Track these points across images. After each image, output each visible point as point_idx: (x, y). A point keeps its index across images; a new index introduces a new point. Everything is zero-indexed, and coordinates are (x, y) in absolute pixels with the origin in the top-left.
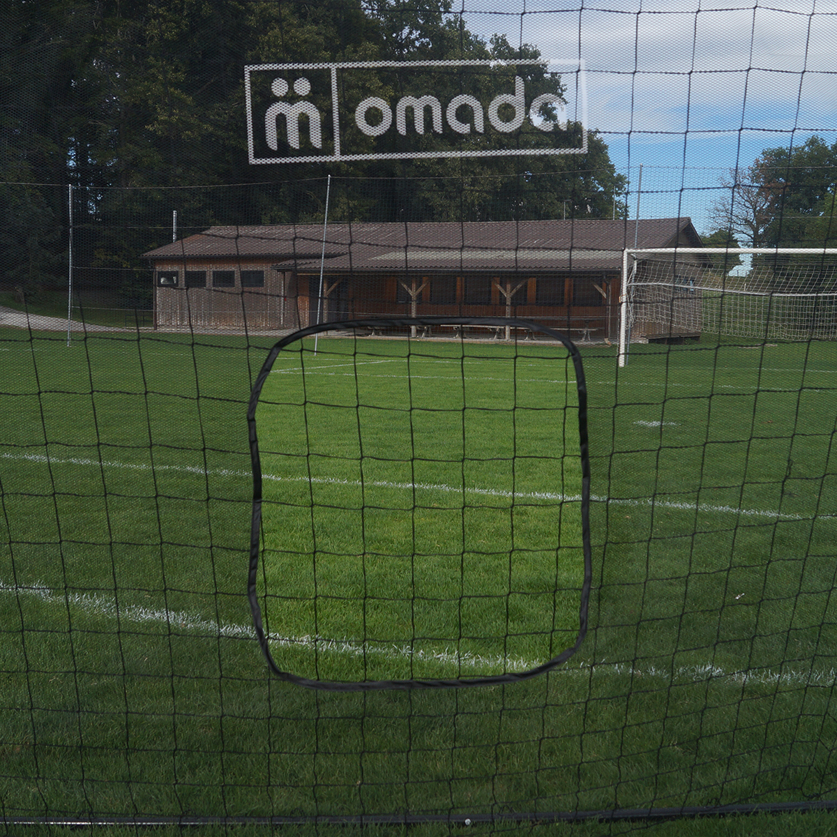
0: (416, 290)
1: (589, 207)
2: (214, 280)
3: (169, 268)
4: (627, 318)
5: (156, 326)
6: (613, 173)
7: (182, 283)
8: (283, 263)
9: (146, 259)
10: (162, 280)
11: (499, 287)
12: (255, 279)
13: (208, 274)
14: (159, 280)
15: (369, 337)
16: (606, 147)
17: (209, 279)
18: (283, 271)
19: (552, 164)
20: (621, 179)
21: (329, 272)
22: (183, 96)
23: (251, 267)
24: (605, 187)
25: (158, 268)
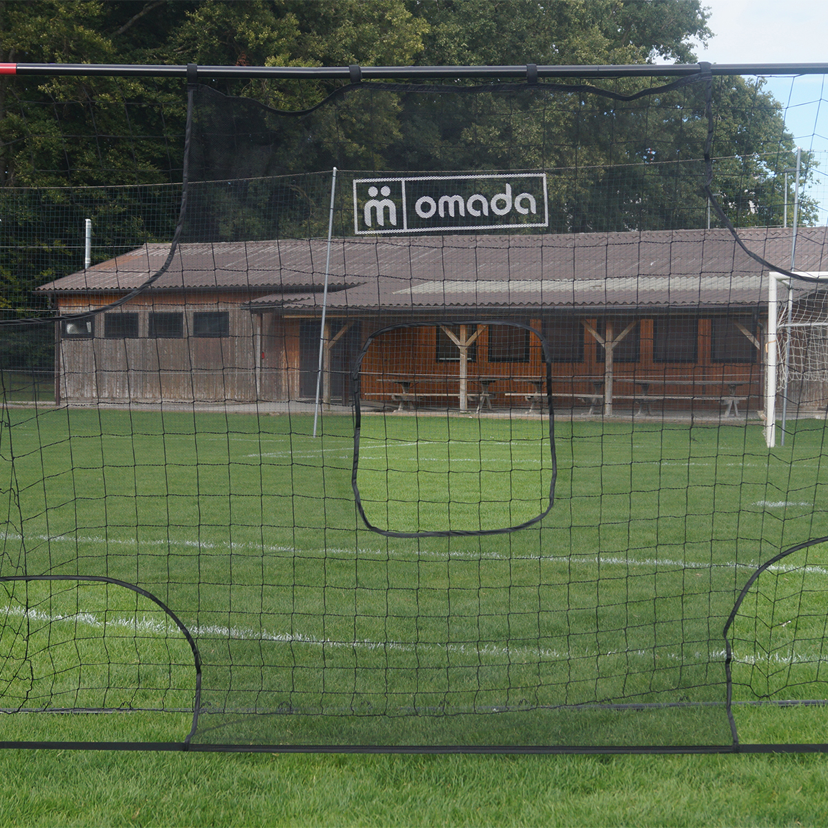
0: (467, 340)
1: (751, 204)
2: (151, 327)
3: (79, 309)
4: (778, 376)
5: (59, 399)
6: (790, 148)
7: (101, 330)
8: (260, 300)
9: (43, 296)
10: (69, 327)
11: (594, 333)
12: (215, 326)
13: (141, 316)
14: (64, 328)
15: (395, 413)
16: (778, 106)
17: (143, 326)
18: (258, 312)
19: (688, 136)
20: (806, 157)
21: (335, 313)
22: (98, 39)
23: (209, 307)
24: (777, 171)
25: (63, 310)
